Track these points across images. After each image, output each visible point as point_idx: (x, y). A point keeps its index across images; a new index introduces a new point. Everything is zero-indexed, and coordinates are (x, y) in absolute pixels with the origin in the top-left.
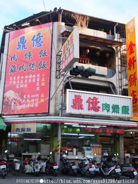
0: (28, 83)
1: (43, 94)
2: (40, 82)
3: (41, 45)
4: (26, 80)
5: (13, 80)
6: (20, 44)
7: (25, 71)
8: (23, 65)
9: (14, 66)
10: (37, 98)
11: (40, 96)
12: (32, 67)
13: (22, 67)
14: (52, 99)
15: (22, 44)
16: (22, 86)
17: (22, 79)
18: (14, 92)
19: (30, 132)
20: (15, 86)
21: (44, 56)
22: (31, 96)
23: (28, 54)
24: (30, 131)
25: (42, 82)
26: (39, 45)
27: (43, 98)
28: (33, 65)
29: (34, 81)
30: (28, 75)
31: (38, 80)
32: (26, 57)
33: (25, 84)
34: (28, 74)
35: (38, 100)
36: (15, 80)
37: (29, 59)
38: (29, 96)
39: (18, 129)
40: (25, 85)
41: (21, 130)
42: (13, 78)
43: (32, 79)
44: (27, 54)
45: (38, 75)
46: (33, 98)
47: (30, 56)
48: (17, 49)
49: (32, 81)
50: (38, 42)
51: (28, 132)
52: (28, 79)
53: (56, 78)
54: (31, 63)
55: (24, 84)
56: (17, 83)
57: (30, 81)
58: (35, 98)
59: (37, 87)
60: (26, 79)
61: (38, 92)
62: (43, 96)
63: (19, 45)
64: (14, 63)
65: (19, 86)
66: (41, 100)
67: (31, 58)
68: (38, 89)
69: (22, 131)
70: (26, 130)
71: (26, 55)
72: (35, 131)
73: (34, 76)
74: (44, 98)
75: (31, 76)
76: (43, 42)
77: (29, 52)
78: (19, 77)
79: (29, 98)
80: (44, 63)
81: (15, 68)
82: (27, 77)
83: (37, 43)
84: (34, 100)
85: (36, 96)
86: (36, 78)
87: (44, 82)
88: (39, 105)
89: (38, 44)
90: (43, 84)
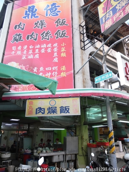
0: (40, 53)
1: (64, 67)
2: (59, 53)
3: (57, 15)
4: (37, 50)
5: (17, 50)
6: (28, 13)
7: (36, 40)
8: (33, 34)
9: (20, 34)
10: (55, 71)
11: (59, 69)
12: (46, 36)
13: (31, 36)
14: (78, 73)
15: (30, 13)
16: (31, 57)
17: (31, 49)
18: (18, 64)
19: (68, 114)
20: (21, 57)
21: (63, 25)
22: (45, 69)
23: (40, 22)
24: (68, 112)
25: (62, 52)
26: (55, 14)
27: (64, 71)
28: (47, 33)
29: (49, 50)
30: (40, 45)
31: (55, 50)
32: (37, 26)
33: (36, 54)
34: (41, 43)
35: (56, 74)
36: (19, 50)
37: (42, 28)
38: (41, 69)
39: (40, 108)
40: (36, 56)
41: (46, 111)
42: (17, 48)
43: (46, 48)
44: (38, 22)
45: (56, 45)
46: (48, 71)
47: (42, 24)
48: (23, 17)
49: (46, 52)
50: (53, 12)
51: (63, 114)
52: (40, 49)
53: (81, 49)
54: (45, 32)
55: (34, 55)
56: (22, 54)
57: (43, 51)
58: (52, 71)
59: (55, 57)
60: (37, 48)
61: (55, 64)
62: (64, 68)
63: (26, 14)
64: (18, 31)
65: (27, 57)
66: (62, 74)
67: (45, 26)
68: (56, 60)
69: (49, 112)
70: (58, 110)
71: (37, 24)
72: (77, 112)
73: (50, 45)
74: (66, 71)
75: (44, 46)
76: (60, 12)
77: (41, 21)
78: (26, 47)
79: (42, 72)
80: (63, 32)
81: (21, 36)
82: (38, 46)
83: (51, 12)
84: (50, 74)
85: (53, 68)
86: (53, 48)
87: (64, 52)
88: (58, 80)
89: (53, 14)
90: (63, 55)
